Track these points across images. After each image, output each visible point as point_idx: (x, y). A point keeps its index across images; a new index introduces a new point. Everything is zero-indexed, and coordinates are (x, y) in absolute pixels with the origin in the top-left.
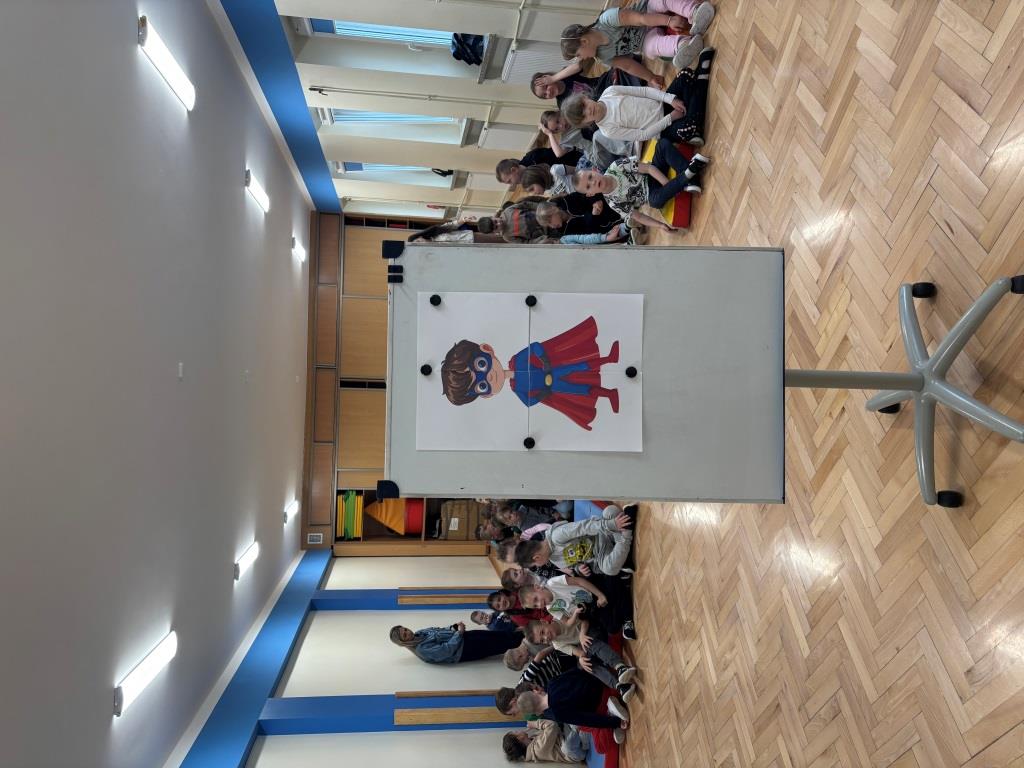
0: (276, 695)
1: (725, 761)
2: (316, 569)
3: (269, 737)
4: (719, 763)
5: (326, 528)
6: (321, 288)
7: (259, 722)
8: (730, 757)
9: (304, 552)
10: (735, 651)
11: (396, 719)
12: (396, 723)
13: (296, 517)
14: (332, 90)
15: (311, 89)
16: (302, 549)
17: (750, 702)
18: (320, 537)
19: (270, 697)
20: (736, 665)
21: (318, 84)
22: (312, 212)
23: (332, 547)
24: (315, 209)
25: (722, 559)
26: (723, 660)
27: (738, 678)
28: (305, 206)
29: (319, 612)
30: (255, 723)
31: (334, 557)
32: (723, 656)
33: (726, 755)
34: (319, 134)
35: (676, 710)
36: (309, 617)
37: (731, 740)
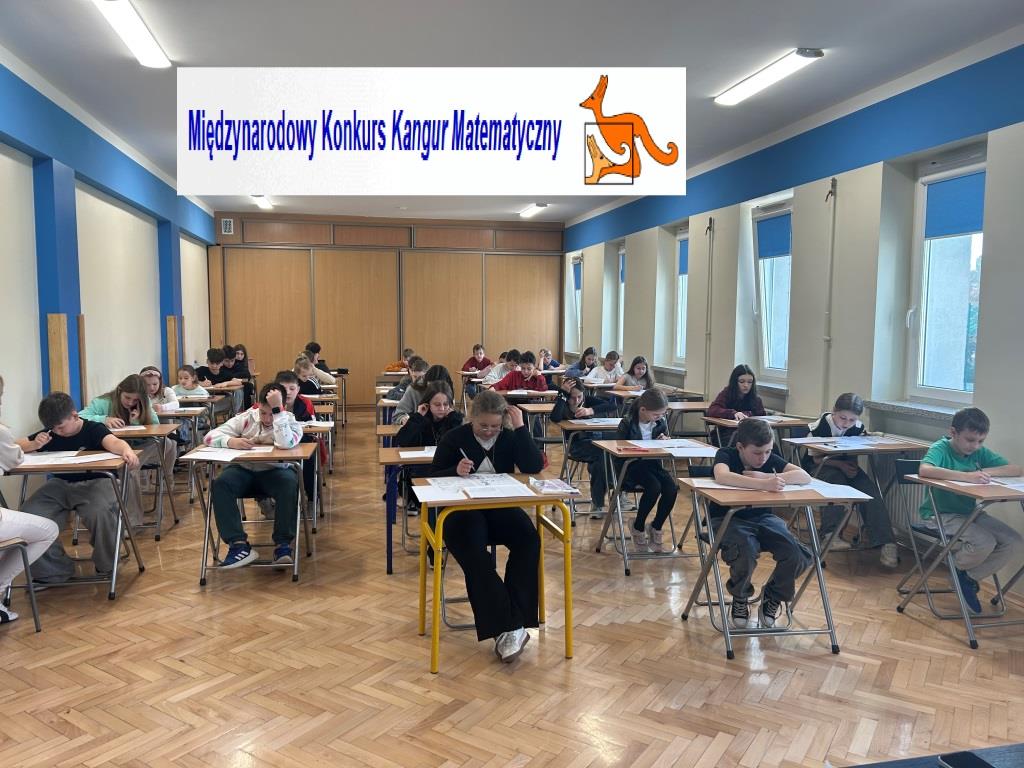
0: (77, 181)
1: (73, 726)
2: (198, 228)
3: (32, 169)
4: (68, 718)
5: (239, 236)
6: (491, 232)
7: (51, 159)
8: (81, 733)
9: (212, 215)
10: (223, 722)
11: (55, 316)
12: (49, 316)
13: (256, 206)
14: (712, 240)
15: (711, 219)
16: (215, 213)
17: (165, 751)
18: (230, 231)
19: (76, 173)
20: (203, 727)
21: (716, 227)
22: (564, 224)
23: (218, 245)
24: (566, 227)
25: (328, 690)
26: (204, 708)
27: (188, 731)
28: (571, 217)
29: (156, 230)
30: (50, 155)
31: (208, 247)
32: (209, 707)
33: (82, 726)
34: (657, 228)
35: (115, 652)
36: (152, 219)
37: (105, 731)
